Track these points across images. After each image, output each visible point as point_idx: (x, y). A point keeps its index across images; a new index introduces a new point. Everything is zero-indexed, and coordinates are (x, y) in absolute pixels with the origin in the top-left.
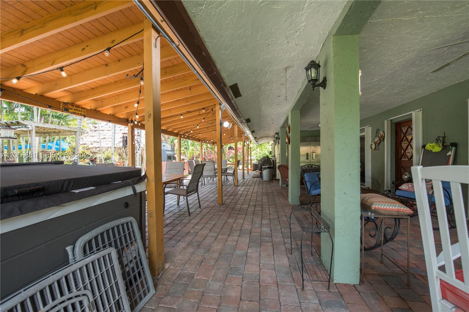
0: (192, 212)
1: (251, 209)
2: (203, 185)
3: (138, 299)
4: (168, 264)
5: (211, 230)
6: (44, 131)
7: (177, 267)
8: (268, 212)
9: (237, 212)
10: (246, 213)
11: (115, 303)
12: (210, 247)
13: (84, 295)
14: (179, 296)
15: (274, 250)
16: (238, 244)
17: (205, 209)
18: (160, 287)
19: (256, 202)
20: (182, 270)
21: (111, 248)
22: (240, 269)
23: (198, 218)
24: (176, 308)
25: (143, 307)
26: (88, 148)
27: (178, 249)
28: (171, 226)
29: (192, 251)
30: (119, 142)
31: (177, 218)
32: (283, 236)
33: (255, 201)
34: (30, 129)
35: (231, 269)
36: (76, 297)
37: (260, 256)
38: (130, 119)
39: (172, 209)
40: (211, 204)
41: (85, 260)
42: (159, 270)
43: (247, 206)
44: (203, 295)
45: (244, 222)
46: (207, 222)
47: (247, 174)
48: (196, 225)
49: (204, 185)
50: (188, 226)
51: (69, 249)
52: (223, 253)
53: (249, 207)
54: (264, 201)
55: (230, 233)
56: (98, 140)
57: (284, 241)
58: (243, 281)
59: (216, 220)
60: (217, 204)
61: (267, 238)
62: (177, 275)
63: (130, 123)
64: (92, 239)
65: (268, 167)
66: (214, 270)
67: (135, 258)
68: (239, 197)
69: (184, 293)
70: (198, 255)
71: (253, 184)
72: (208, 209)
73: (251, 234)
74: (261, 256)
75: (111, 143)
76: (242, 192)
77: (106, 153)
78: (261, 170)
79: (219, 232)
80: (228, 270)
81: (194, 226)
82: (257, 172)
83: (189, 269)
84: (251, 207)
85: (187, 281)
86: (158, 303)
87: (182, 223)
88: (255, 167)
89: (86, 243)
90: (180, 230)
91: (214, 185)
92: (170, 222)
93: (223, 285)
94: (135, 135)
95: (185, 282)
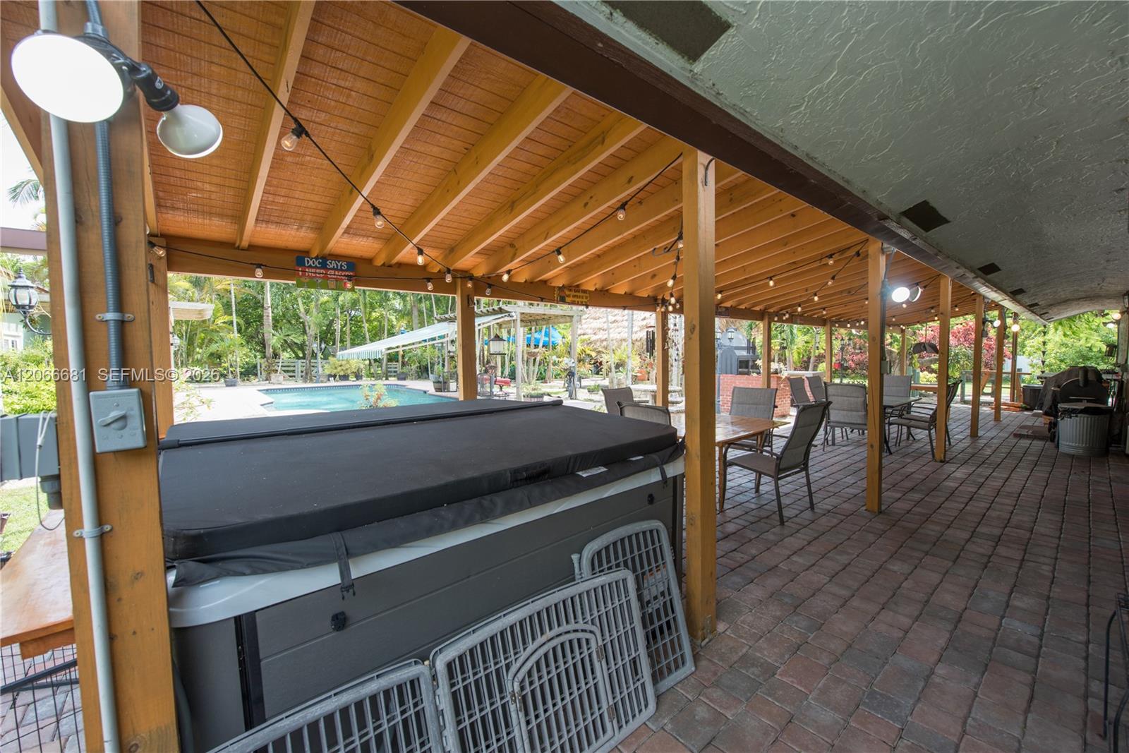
0: (790, 518)
1: (981, 547)
2: (830, 443)
3: (665, 670)
4: (724, 623)
5: (833, 577)
6: (530, 318)
7: (741, 637)
8: (1047, 573)
9: (926, 547)
10: (958, 557)
11: (630, 661)
12: (825, 621)
13: (591, 632)
14: (739, 699)
15: (1031, 698)
16: (907, 639)
17: (824, 515)
18: (703, 663)
19: (1006, 527)
20: (751, 647)
21: (626, 570)
22: (898, 706)
23: (804, 537)
24: (731, 718)
25: (672, 687)
26: (589, 342)
27: (745, 598)
28: (735, 540)
29: (778, 613)
30: (639, 329)
31: (752, 523)
32: (1086, 669)
33: (1003, 525)
34: (514, 318)
35: (872, 695)
36: (582, 631)
37: (974, 699)
38: (660, 297)
39: (741, 498)
40: (846, 506)
41: (594, 580)
42: (705, 631)
43: (966, 535)
44: (790, 721)
45: (941, 582)
46: (826, 554)
47: (992, 423)
48: (796, 552)
49: (834, 444)
50: (776, 550)
51: (575, 557)
52: (857, 647)
53: (972, 539)
54: (1042, 530)
55: (888, 601)
56: (605, 326)
57: (1087, 686)
58: (901, 737)
59: (853, 554)
60: (864, 508)
61: (1016, 657)
62: (740, 654)
63: (660, 305)
64: (602, 549)
65: (1086, 408)
66: (825, 678)
67: (663, 594)
68: (944, 499)
69: (750, 697)
70: (792, 629)
71: (1011, 462)
72: (833, 517)
73: (960, 626)
74: (977, 699)
75: (626, 330)
76: (957, 485)
77: (619, 352)
78: (1052, 412)
79: (856, 588)
80: (864, 694)
81: (790, 554)
82: (1036, 420)
83: (766, 653)
84: (979, 541)
85: (759, 677)
86: (698, 693)
87: (762, 539)
88: (1031, 398)
89: (594, 555)
90: (757, 556)
91: (861, 449)
92: (734, 531)
93: (842, 722)
94: (669, 329)
95: (755, 675)
